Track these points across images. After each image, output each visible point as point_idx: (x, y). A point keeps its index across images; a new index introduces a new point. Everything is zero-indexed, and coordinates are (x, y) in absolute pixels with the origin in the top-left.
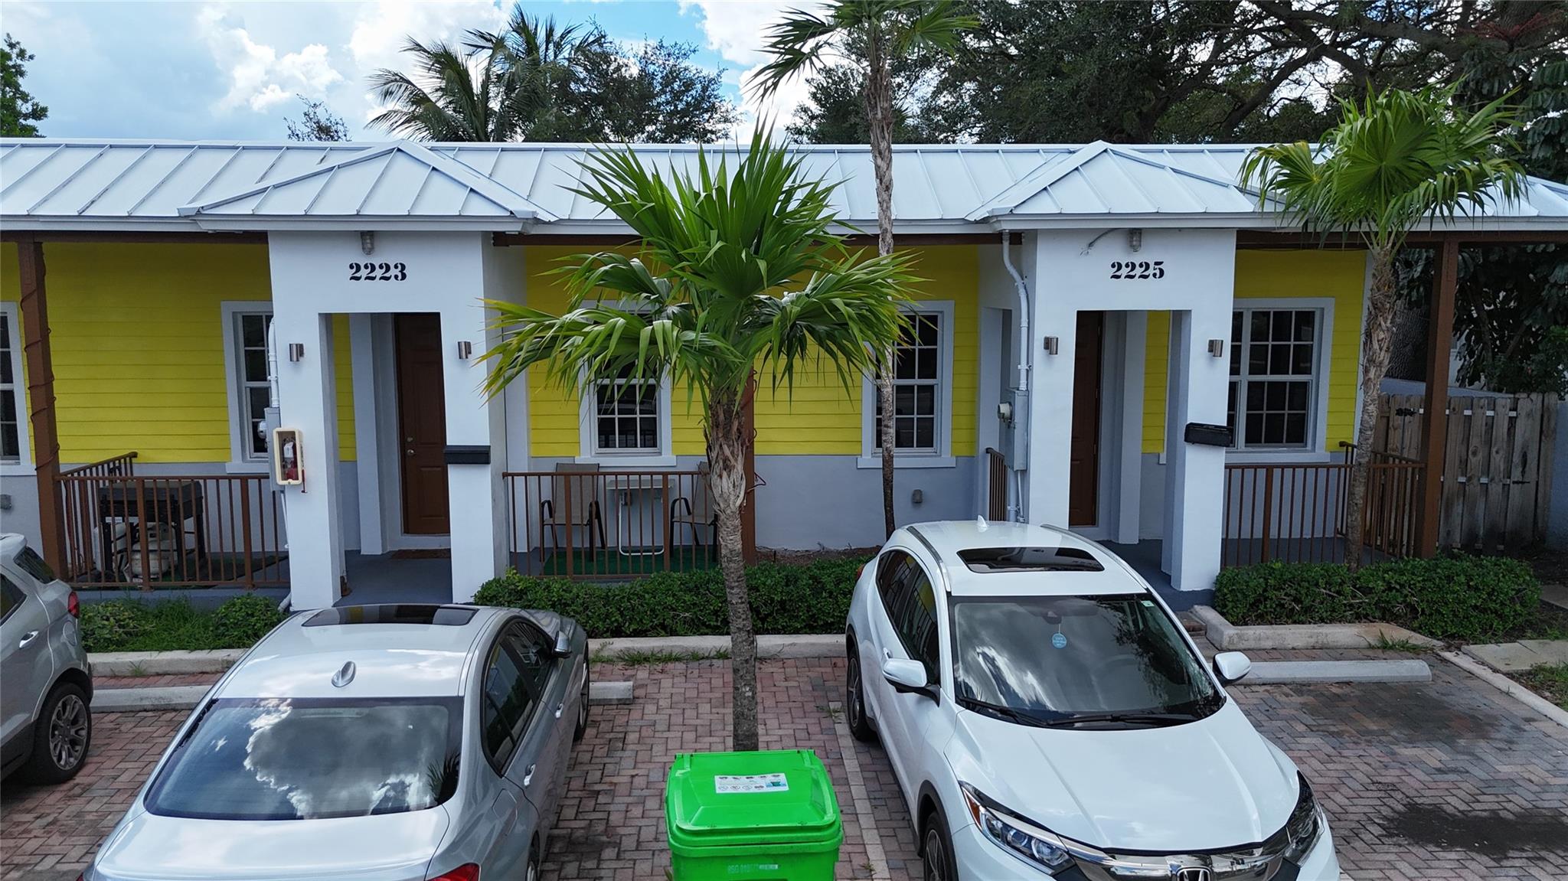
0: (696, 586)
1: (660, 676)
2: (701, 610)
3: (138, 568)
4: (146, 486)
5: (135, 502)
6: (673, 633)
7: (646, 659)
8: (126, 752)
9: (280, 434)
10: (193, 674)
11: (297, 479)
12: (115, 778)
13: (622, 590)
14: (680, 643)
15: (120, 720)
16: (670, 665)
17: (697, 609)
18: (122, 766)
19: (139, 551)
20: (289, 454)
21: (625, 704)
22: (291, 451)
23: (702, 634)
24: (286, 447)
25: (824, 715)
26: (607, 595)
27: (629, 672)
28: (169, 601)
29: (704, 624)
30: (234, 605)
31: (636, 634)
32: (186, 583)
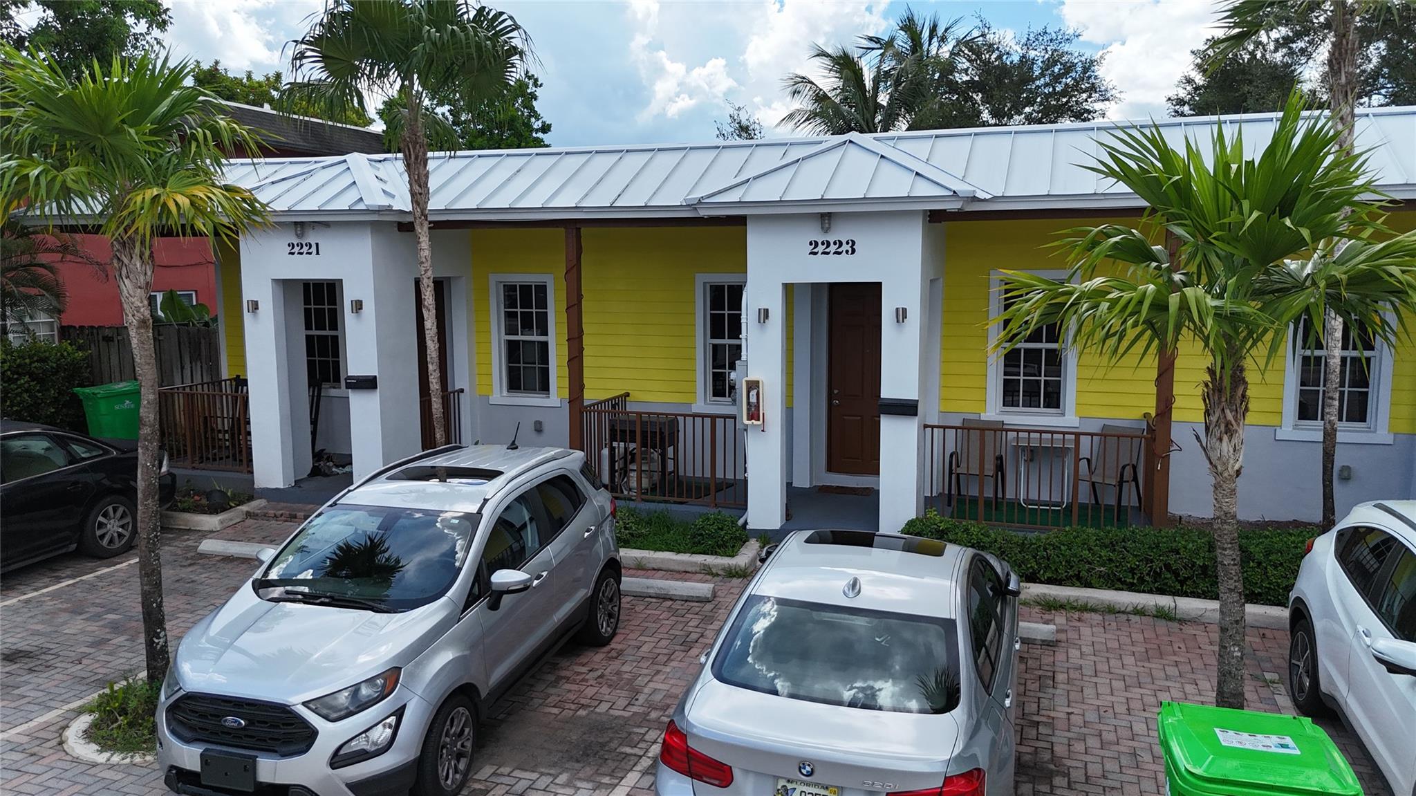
0: (1111, 543)
1: (1078, 624)
2: (1117, 567)
3: (634, 484)
4: (643, 419)
5: (635, 432)
6: (1088, 585)
7: (1062, 607)
8: (644, 628)
9: (747, 381)
10: (678, 572)
11: (759, 420)
12: (639, 648)
13: (1039, 539)
14: (1096, 596)
15: (634, 602)
16: (1086, 615)
17: (1113, 564)
18: (642, 638)
19: (634, 470)
20: (753, 400)
21: (1048, 645)
22: (755, 397)
23: (1116, 589)
24: (751, 394)
25: (1261, 684)
26: (1023, 543)
27: (1047, 617)
28: (655, 512)
29: (1119, 580)
30: (708, 519)
31: (1050, 581)
32: (666, 498)
